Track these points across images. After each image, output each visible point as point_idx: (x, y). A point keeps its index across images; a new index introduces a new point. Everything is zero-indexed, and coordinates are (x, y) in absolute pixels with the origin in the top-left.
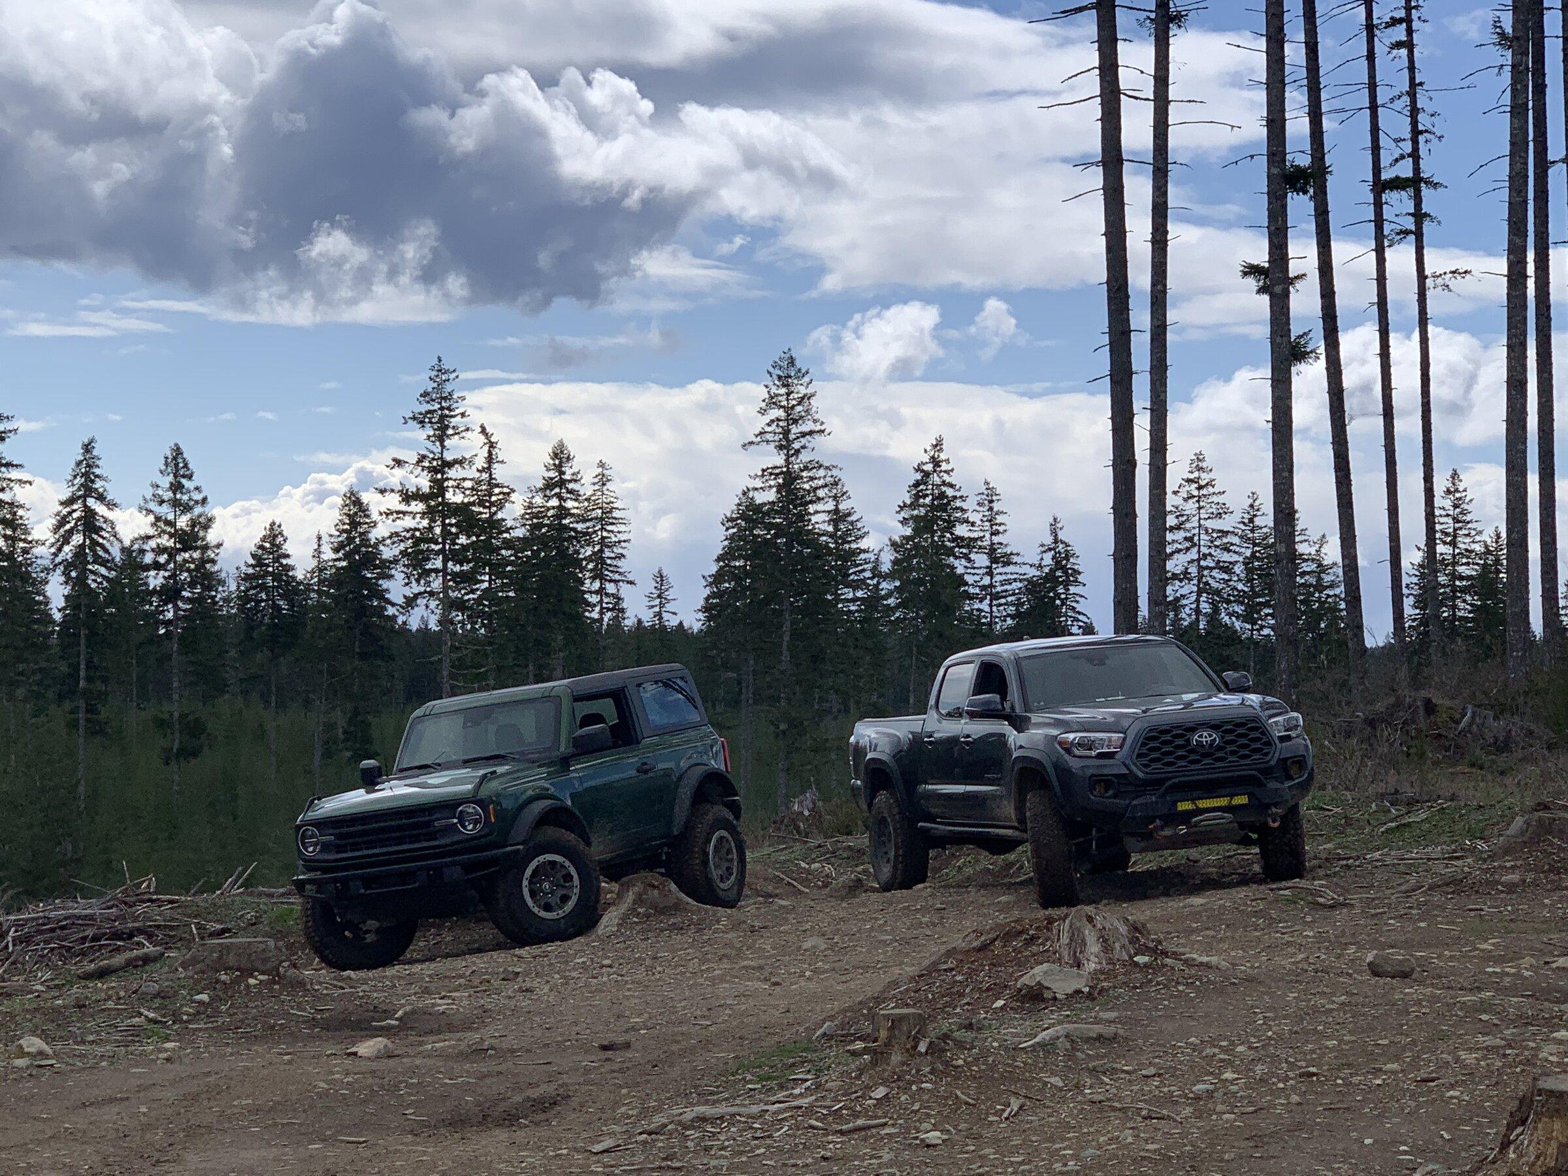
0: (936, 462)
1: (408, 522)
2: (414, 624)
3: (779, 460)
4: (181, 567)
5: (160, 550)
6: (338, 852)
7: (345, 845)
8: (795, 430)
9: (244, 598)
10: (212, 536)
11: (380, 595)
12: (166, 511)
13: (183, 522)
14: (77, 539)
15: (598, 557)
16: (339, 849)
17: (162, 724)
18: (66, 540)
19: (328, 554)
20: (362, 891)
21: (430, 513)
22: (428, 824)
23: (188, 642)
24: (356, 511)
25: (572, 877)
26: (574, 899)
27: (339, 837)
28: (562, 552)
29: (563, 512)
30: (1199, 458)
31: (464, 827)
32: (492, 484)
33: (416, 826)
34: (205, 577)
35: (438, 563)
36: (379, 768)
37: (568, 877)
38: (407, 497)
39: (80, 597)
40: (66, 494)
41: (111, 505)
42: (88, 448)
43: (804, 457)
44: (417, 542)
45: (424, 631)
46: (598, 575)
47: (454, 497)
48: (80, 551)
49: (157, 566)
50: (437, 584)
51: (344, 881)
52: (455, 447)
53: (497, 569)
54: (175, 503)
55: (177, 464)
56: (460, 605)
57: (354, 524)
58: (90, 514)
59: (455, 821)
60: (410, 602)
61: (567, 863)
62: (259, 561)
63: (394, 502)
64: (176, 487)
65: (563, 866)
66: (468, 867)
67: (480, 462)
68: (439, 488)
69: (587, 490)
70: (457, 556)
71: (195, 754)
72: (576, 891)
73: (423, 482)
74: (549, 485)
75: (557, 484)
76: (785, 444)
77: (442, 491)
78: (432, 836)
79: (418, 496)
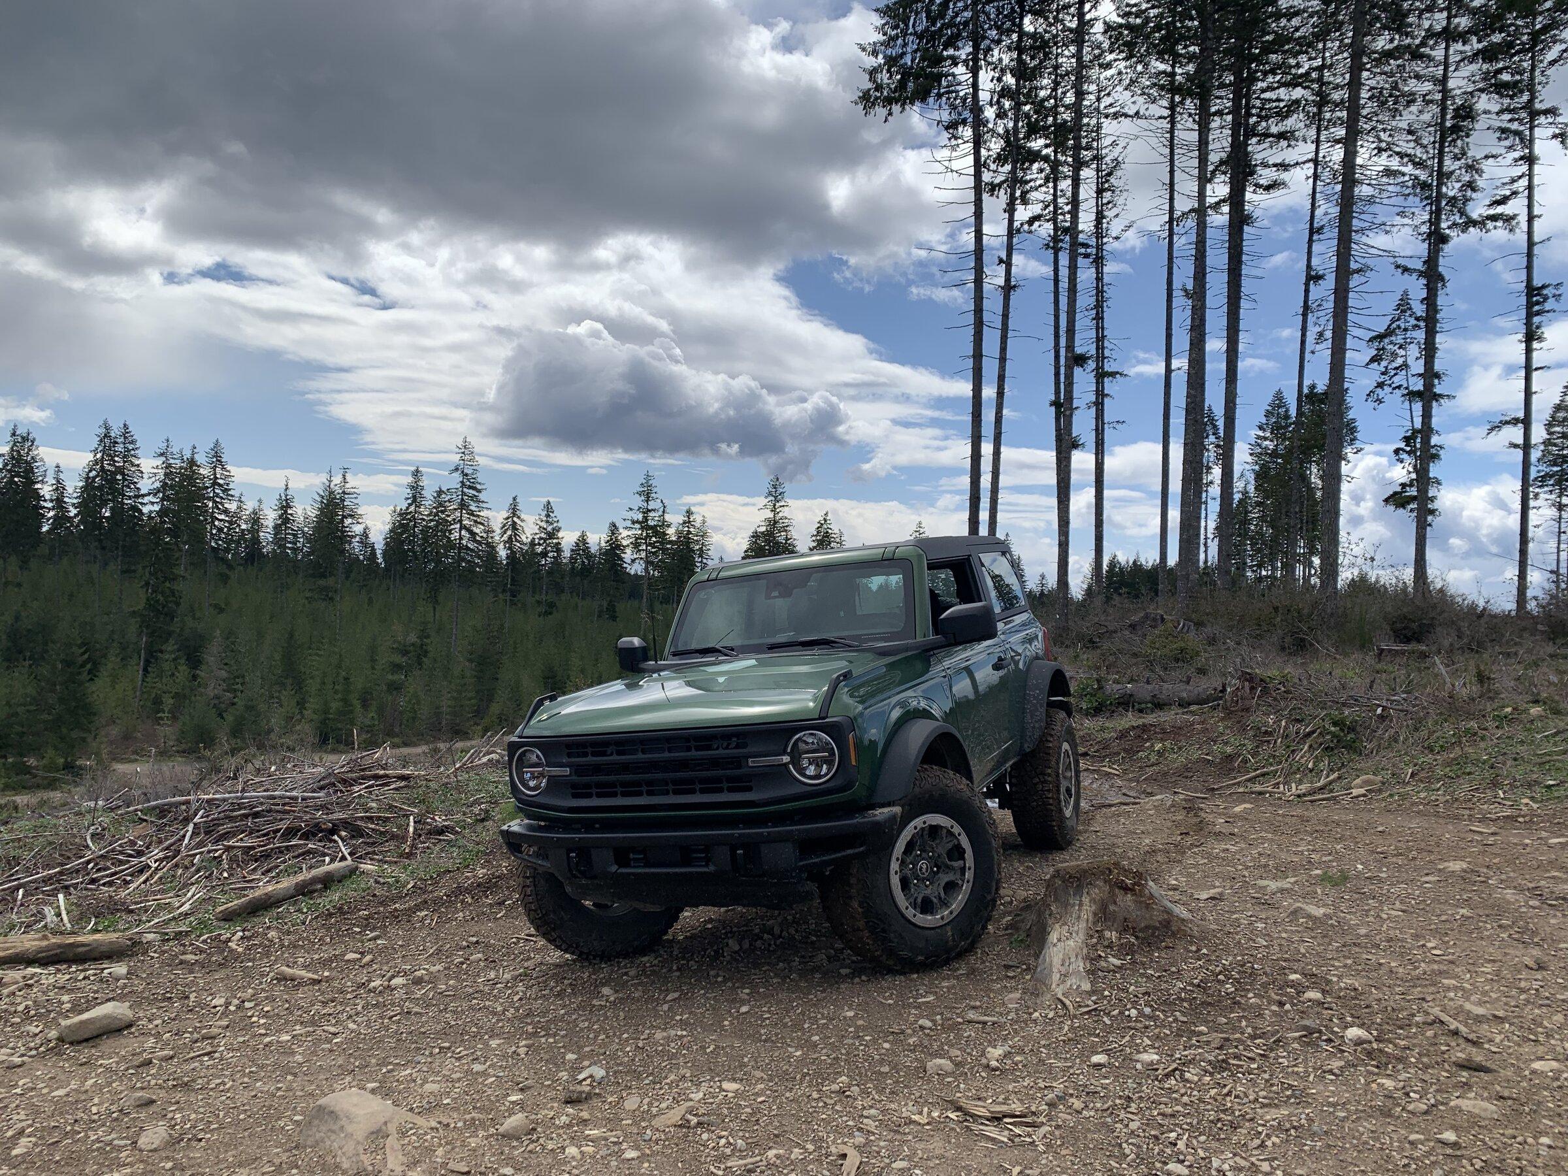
0: (825, 520)
1: (634, 532)
2: (632, 572)
3: (771, 515)
4: (548, 545)
5: (541, 538)
6: (575, 796)
7: (587, 786)
8: (778, 505)
9: (571, 558)
10: (560, 535)
11: (621, 559)
12: (544, 524)
13: (549, 529)
14: (509, 533)
15: (701, 550)
16: (579, 791)
17: (539, 602)
18: (505, 532)
19: (603, 544)
20: (614, 868)
21: (642, 528)
22: (738, 762)
23: (550, 573)
24: (614, 528)
25: (964, 851)
26: (966, 888)
27: (578, 770)
28: (688, 547)
29: (689, 532)
30: (920, 523)
31: (802, 771)
32: (664, 521)
33: (715, 763)
34: (558, 549)
35: (644, 547)
36: (644, 650)
37: (957, 852)
38: (634, 522)
39: (512, 557)
40: (506, 515)
41: (523, 521)
42: (514, 499)
43: (781, 515)
44: (637, 539)
45: (636, 575)
46: (701, 556)
47: (651, 523)
48: (510, 538)
49: (539, 544)
50: (643, 555)
51: (584, 851)
52: (652, 505)
53: (664, 550)
54: (547, 522)
55: (548, 507)
56: (652, 563)
57: (613, 534)
58: (514, 523)
59: (786, 759)
60: (633, 561)
61: (957, 829)
62: (577, 544)
63: (629, 524)
64: (548, 516)
65: (950, 833)
66: (807, 846)
67: (660, 513)
68: (646, 519)
69: (698, 524)
70: (652, 545)
71: (551, 613)
72: (969, 875)
73: (640, 517)
74: (685, 523)
75: (687, 523)
76: (774, 510)
77: (647, 520)
78: (742, 783)
79: (637, 522)
